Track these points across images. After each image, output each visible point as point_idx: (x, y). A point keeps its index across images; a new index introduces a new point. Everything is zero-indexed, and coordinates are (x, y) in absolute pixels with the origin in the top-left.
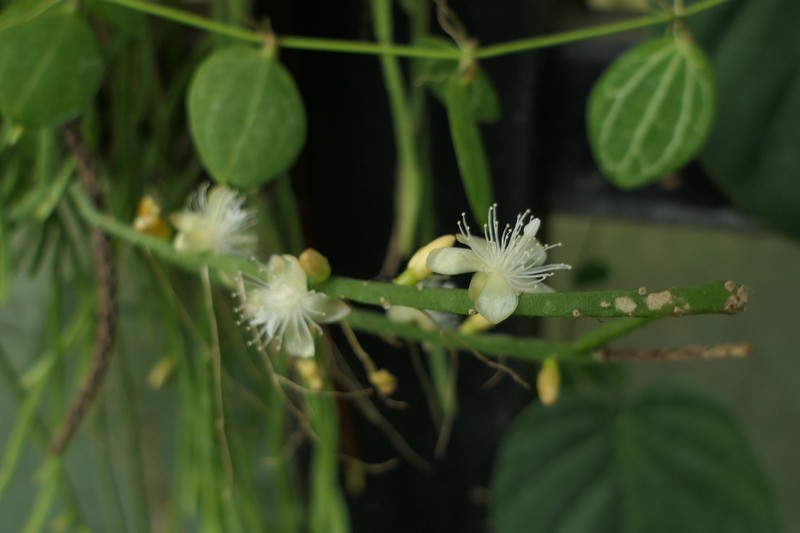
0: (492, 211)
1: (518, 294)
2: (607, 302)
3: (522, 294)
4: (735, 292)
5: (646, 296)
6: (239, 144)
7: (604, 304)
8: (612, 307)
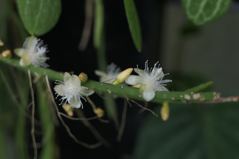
0: (146, 63)
1: (155, 91)
2: (182, 96)
3: (157, 91)
4: (216, 95)
5: (193, 95)
6: (38, 17)
7: (181, 96)
8: (184, 97)
